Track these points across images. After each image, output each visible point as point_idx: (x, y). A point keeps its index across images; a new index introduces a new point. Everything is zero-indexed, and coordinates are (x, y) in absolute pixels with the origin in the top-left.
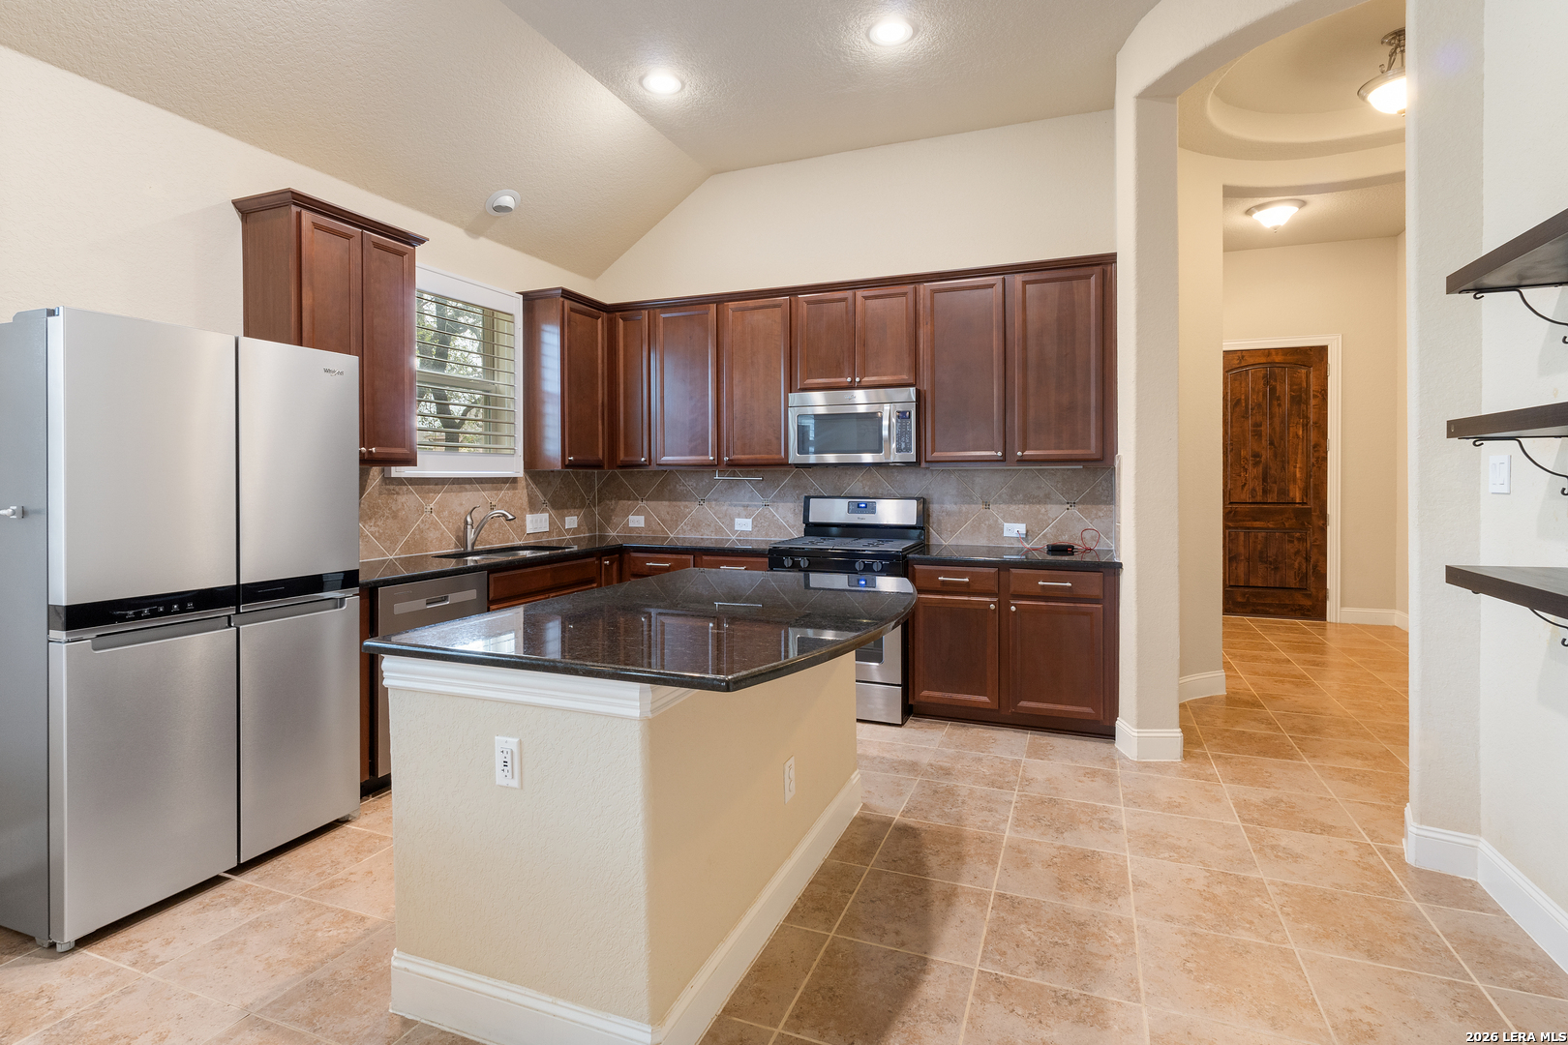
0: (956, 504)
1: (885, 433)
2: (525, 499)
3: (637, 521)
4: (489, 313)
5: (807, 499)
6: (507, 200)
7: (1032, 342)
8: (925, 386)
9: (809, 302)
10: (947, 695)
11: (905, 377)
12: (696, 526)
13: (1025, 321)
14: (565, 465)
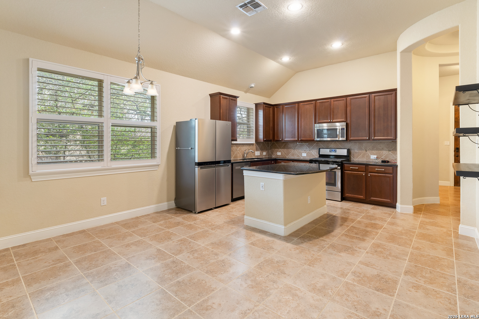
0: (358, 150)
1: (338, 133)
2: (255, 148)
3: (279, 154)
4: (248, 109)
5: (319, 149)
6: (253, 85)
7: (376, 111)
8: (349, 122)
9: (320, 102)
10: (352, 195)
11: (343, 120)
12: (293, 155)
13: (375, 106)
14: (264, 141)
